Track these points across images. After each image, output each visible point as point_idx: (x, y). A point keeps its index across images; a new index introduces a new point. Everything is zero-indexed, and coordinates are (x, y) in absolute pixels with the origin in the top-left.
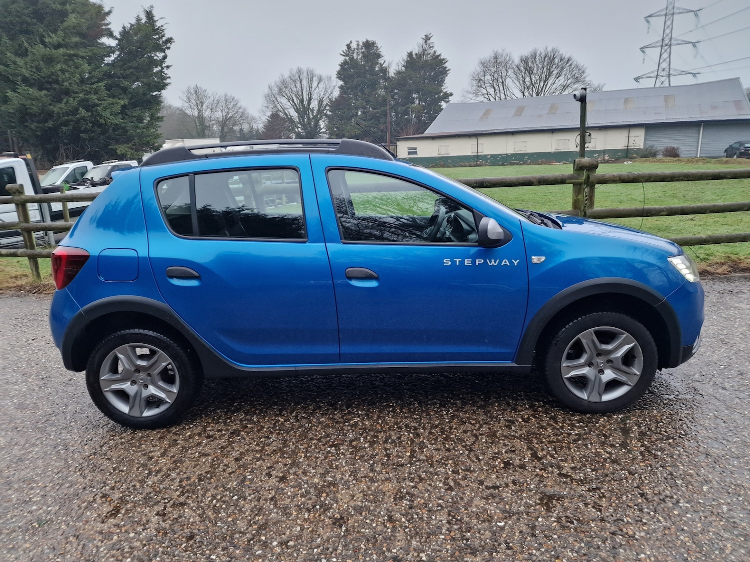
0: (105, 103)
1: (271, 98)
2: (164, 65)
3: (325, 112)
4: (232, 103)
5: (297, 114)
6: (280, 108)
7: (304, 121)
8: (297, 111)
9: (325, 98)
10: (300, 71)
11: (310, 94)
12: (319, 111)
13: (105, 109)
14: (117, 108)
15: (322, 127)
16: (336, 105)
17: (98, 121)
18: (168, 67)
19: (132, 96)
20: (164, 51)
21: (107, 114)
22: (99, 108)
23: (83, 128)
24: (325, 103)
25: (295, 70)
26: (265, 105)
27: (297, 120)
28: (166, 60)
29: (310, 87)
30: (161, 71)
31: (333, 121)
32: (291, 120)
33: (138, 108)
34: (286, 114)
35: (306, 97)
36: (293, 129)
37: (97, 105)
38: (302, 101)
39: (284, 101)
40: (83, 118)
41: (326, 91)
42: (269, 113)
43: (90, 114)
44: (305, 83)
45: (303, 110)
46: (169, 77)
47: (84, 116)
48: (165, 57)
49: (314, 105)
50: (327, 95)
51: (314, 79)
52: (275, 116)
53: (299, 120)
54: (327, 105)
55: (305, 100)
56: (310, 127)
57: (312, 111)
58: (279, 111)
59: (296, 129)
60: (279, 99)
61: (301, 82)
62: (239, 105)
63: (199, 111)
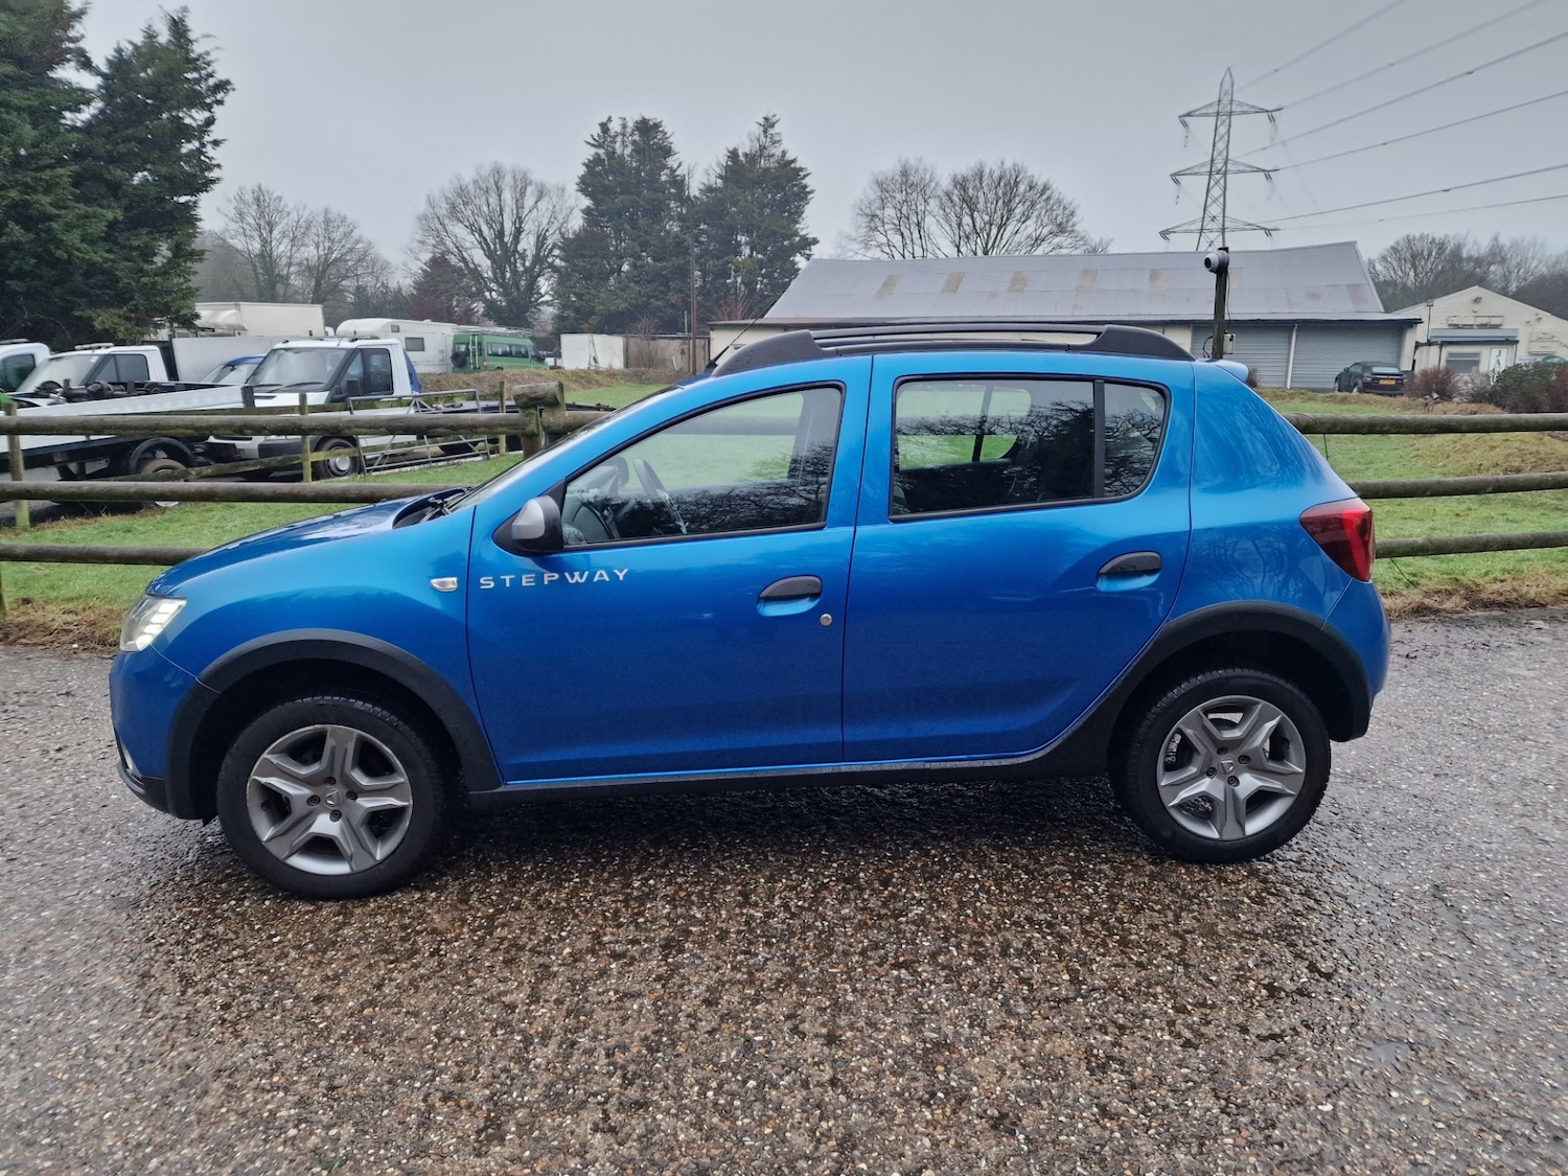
0: (69, 216)
1: (432, 225)
2: (207, 139)
3: (550, 260)
4: (342, 230)
5: (489, 262)
6: (451, 247)
7: (504, 277)
8: (490, 254)
9: (551, 231)
10: (498, 172)
11: (519, 221)
12: (537, 259)
13: (69, 227)
14: (97, 228)
15: (543, 291)
16: (574, 247)
17: (51, 254)
18: (216, 143)
19: (132, 202)
20: (209, 107)
21: (73, 238)
22: (54, 225)
23: (12, 269)
24: (550, 242)
25: (486, 171)
26: (419, 237)
27: (490, 274)
28: (212, 128)
29: (519, 206)
30: (200, 152)
31: (569, 280)
32: (475, 273)
33: (144, 231)
34: (464, 260)
35: (509, 227)
36: (480, 292)
37: (51, 218)
38: (500, 234)
39: (460, 231)
40: (16, 246)
41: (553, 216)
42: (427, 256)
43: (32, 236)
44: (507, 196)
45: (503, 254)
46: (219, 166)
47: (19, 243)
48: (210, 122)
49: (527, 244)
50: (556, 225)
51: (529, 189)
52: (438, 263)
53: (494, 273)
54: (555, 246)
55: (507, 233)
56: (518, 289)
57: (523, 257)
58: (449, 251)
59: (487, 294)
60: (450, 228)
61: (500, 196)
62: (355, 234)
63: (265, 242)
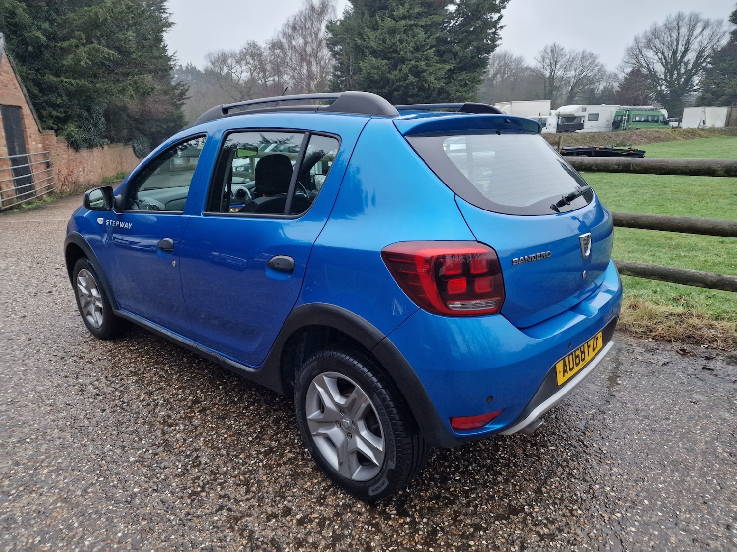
0: (431, 69)
1: (635, 53)
2: (498, 26)
3: (704, 65)
4: (589, 61)
5: (663, 69)
6: (643, 63)
7: (671, 77)
8: (665, 66)
9: (708, 48)
10: (680, 17)
11: (688, 43)
12: (696, 64)
13: (431, 74)
14: (441, 73)
15: (695, 84)
16: (719, 56)
17: (423, 86)
18: (501, 27)
19: (461, 60)
20: (499, 11)
21: (431, 79)
22: (425, 74)
23: (410, 93)
24: (706, 53)
25: (674, 14)
26: (626, 60)
27: (663, 76)
28: (501, 20)
29: (690, 36)
30: (494, 33)
31: (712, 76)
32: (653, 75)
33: (465, 72)
34: (649, 69)
35: (681, 48)
36: (655, 87)
37: (425, 71)
38: (674, 53)
39: (650, 54)
40: (411, 84)
41: (710, 40)
42: (629, 70)
43: (417, 79)
44: (684, 31)
45: (672, 65)
46: (501, 38)
47: (412, 82)
48: (500, 18)
49: (691, 56)
50: (711, 44)
51: (699, 24)
52: (635, 73)
53: (666, 76)
54: (708, 56)
55: (679, 52)
56: (679, 83)
57: (686, 64)
58: (641, 66)
59: (659, 88)
60: (644, 53)
62: (596, 62)
63: (552, 71)
